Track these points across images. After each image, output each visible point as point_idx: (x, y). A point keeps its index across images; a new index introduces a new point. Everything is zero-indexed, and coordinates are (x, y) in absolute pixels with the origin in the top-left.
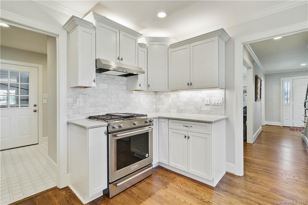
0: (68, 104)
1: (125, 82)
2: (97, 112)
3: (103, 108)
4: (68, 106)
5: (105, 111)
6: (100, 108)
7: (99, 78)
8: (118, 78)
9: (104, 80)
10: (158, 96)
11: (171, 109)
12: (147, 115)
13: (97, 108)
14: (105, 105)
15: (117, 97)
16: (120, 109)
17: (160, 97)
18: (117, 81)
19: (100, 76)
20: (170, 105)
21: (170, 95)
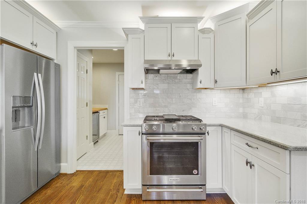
0: (130, 104)
1: (191, 80)
2: (156, 112)
3: (163, 109)
4: (131, 105)
5: (165, 112)
6: (159, 108)
7: (159, 78)
8: (180, 77)
9: (164, 80)
10: (246, 95)
11: (262, 115)
12: (201, 120)
13: (156, 108)
14: (165, 106)
15: (179, 97)
16: (183, 111)
17: (248, 97)
18: (179, 79)
19: (160, 76)
20: (261, 108)
21: (261, 92)
